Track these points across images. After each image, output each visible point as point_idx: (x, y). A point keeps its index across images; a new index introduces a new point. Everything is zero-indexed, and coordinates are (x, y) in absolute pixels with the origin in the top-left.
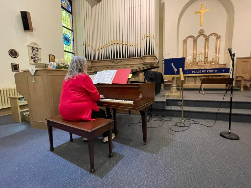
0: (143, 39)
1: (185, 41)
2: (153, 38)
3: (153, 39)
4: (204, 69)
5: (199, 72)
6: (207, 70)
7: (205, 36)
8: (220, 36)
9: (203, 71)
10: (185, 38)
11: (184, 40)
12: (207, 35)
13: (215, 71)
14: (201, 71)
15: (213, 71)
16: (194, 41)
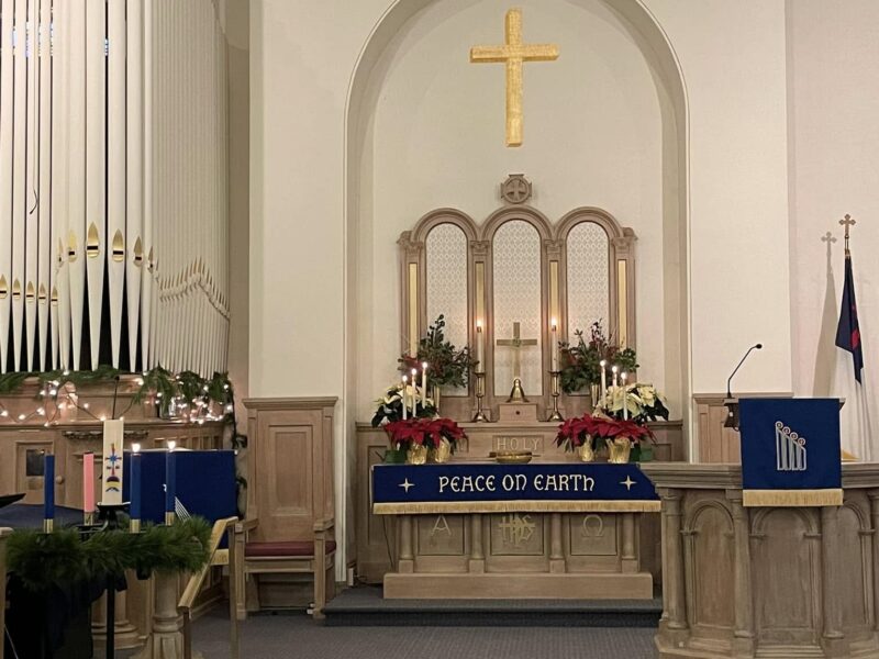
0: (65, 257)
1: (412, 246)
2: (132, 256)
3: (133, 271)
4: (514, 469)
5: (482, 483)
6: (531, 470)
7: (537, 219)
8: (628, 233)
9: (510, 482)
10: (410, 224)
11: (406, 236)
12: (554, 216)
13: (581, 482)
14: (497, 483)
15: (571, 483)
16: (471, 246)
